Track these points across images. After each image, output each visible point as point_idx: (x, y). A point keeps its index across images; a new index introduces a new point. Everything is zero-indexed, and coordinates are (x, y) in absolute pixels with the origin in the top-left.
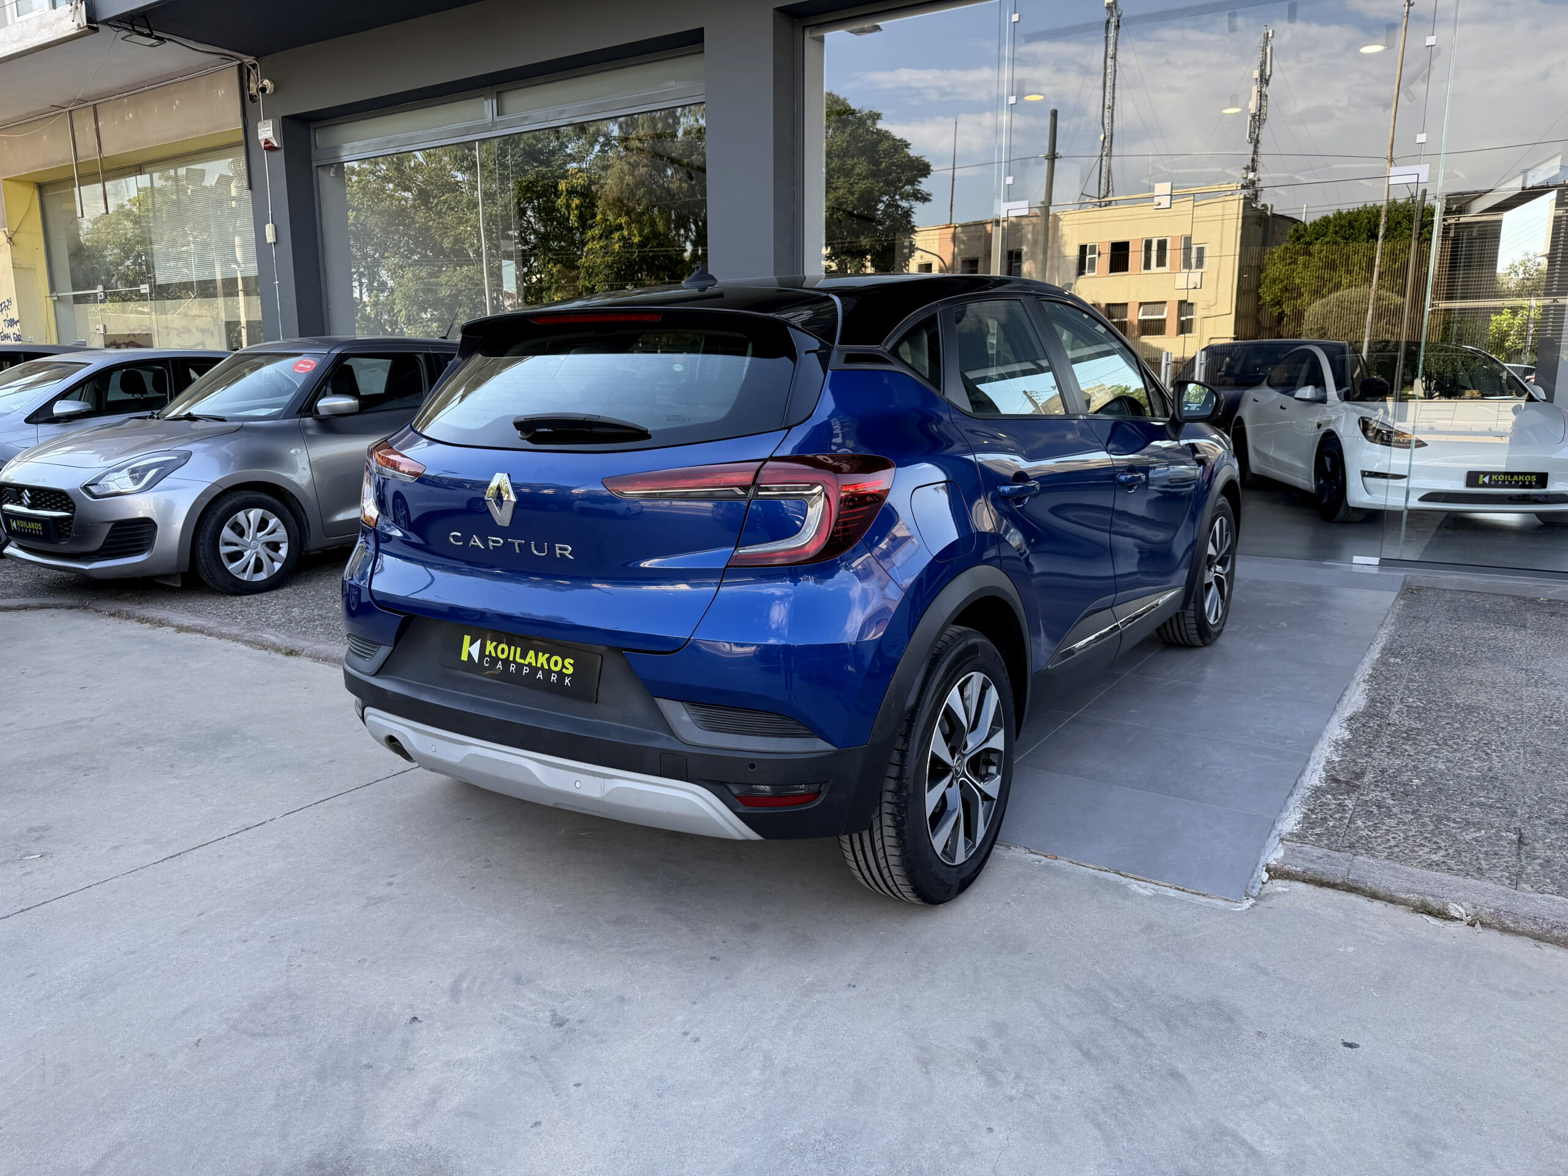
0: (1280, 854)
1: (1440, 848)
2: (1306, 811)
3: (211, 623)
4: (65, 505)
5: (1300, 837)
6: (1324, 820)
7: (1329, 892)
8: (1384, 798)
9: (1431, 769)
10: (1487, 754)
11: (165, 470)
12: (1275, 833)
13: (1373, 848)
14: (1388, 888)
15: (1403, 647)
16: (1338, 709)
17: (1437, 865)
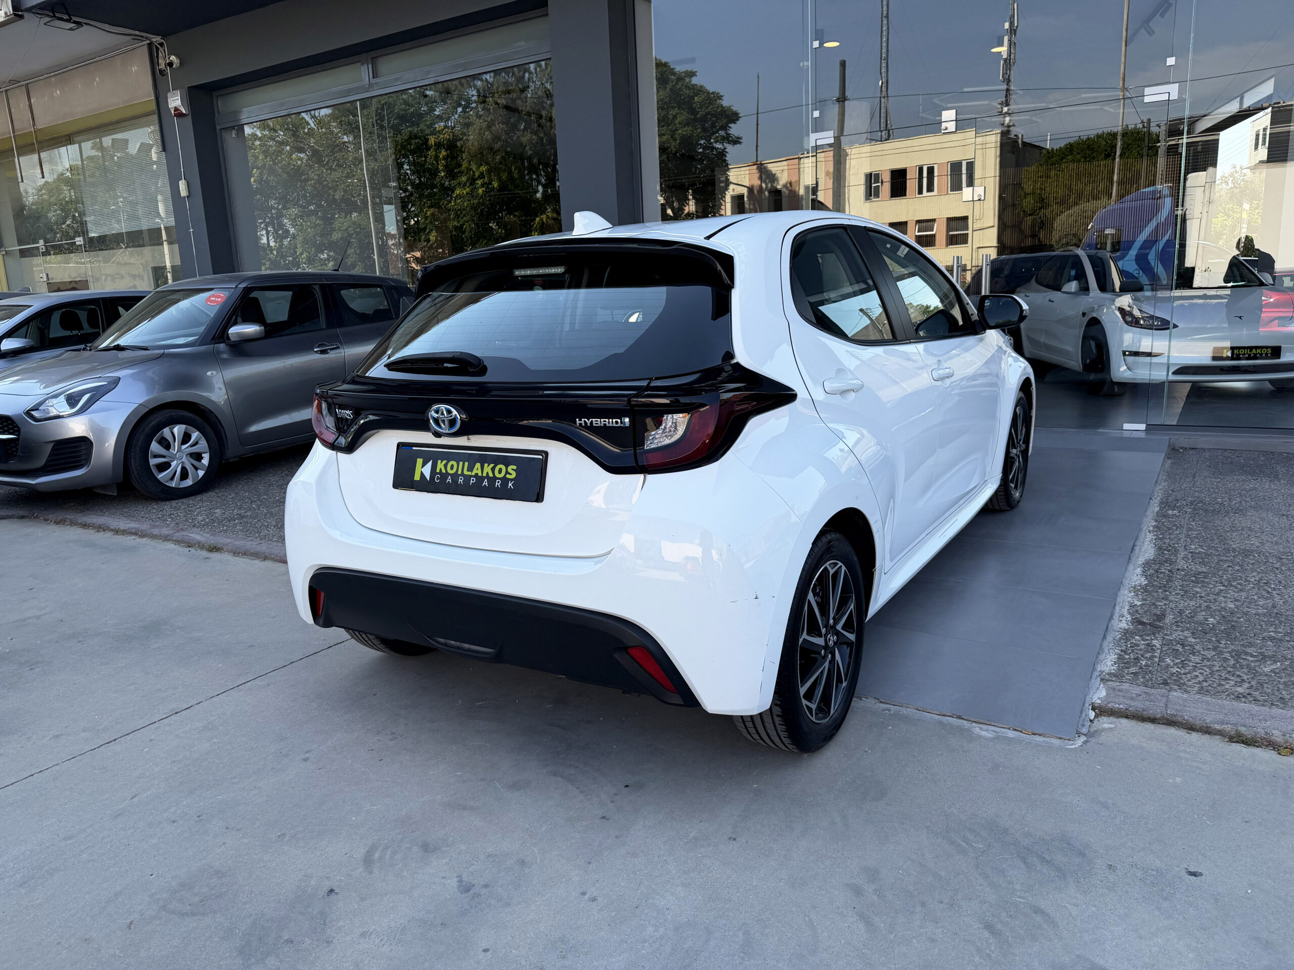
0: (1103, 693)
1: (1243, 680)
2: (1119, 652)
3: (145, 526)
4: (11, 429)
5: (1117, 676)
6: (1137, 659)
7: (1150, 726)
8: (1186, 637)
9: (1222, 608)
10: (1268, 592)
11: (97, 394)
12: (1096, 674)
13: (1184, 684)
14: (1204, 721)
15: (1177, 500)
16: (1133, 558)
17: (1244, 697)
